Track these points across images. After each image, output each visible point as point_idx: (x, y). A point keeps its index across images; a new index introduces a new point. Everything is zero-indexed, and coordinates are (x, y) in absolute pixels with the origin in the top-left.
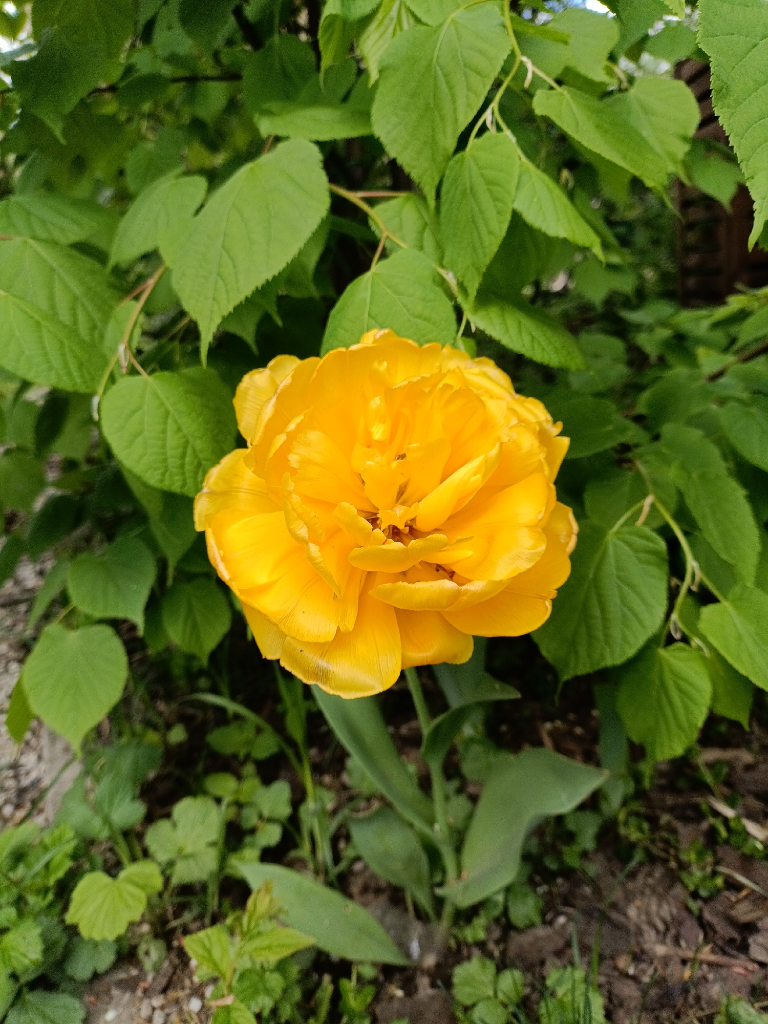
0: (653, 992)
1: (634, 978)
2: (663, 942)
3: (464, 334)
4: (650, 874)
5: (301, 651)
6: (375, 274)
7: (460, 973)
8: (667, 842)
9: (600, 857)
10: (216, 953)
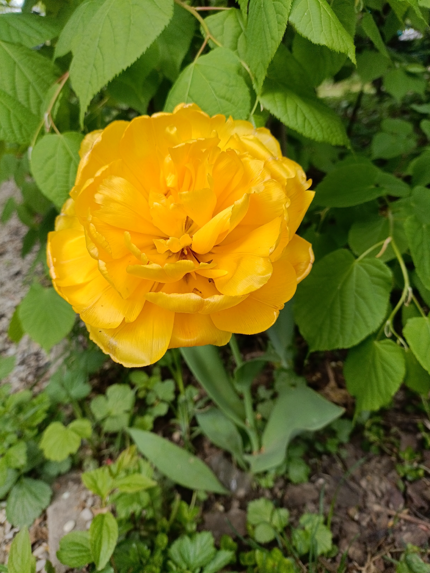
0: (367, 532)
1: (358, 522)
2: (379, 504)
3: (255, 113)
4: (379, 462)
5: (100, 332)
6: (197, 65)
7: (252, 506)
8: (393, 444)
9: (351, 448)
10: (100, 484)
